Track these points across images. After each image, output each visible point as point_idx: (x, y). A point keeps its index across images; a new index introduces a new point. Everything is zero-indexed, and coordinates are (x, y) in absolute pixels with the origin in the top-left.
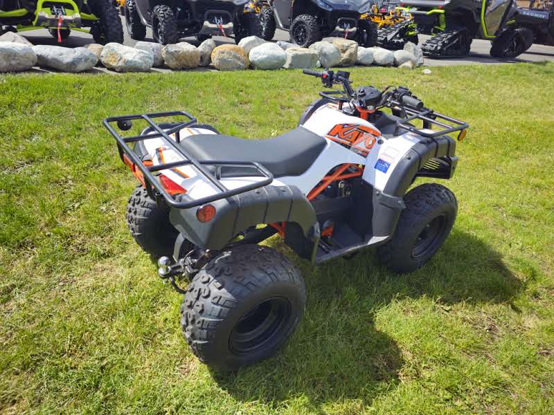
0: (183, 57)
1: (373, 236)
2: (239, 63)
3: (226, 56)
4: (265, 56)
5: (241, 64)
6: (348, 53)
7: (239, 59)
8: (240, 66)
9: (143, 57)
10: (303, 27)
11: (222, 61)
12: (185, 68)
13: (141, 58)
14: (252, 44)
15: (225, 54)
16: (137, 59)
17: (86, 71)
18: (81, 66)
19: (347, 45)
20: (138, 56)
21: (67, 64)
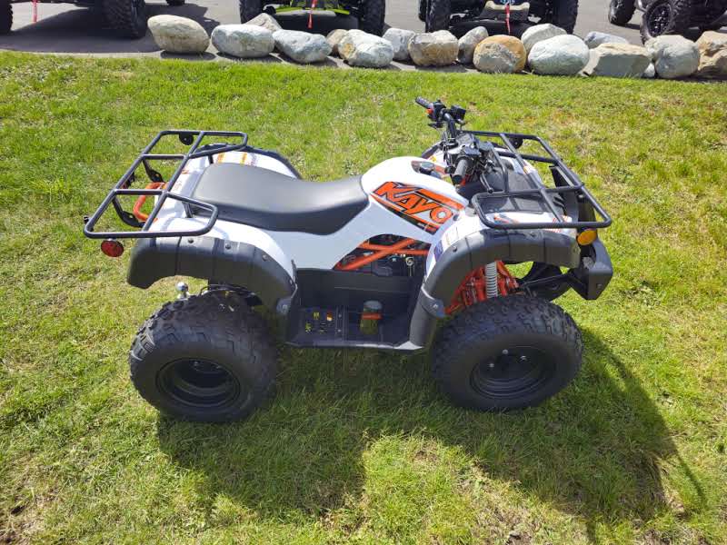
0: (431, 51)
1: (408, 340)
2: (508, 63)
3: (491, 51)
4: (550, 55)
5: (511, 65)
6: (717, 56)
7: (509, 56)
8: (508, 67)
9: (380, 49)
10: (665, 8)
11: (485, 58)
12: (433, 66)
13: (376, 51)
14: (541, 36)
15: (491, 49)
16: (371, 52)
17: (316, 63)
18: (310, 57)
19: (720, 43)
20: (374, 48)
21: (297, 53)
